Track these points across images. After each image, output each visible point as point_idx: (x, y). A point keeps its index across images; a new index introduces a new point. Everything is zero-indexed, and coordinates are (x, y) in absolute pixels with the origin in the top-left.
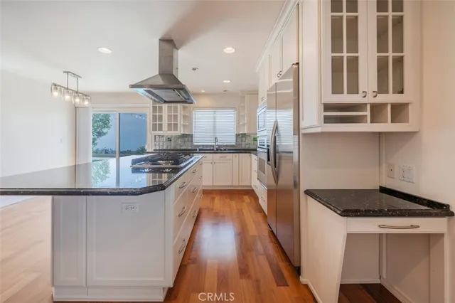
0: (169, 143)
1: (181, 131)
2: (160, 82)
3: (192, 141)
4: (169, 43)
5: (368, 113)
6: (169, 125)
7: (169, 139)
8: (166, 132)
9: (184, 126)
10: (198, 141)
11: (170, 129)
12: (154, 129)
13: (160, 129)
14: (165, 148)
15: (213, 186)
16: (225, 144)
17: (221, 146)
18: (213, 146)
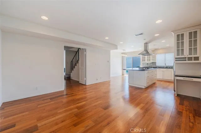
0: (147, 65)
1: (152, 61)
2: (145, 52)
3: (156, 64)
4: (146, 44)
5: (187, 59)
6: (148, 60)
7: (148, 64)
8: (146, 62)
9: (153, 60)
10: (158, 64)
11: (147, 61)
12: (143, 61)
13: (145, 61)
14: (146, 66)
15: (163, 79)
16: (169, 65)
17: (168, 66)
18: (164, 66)
